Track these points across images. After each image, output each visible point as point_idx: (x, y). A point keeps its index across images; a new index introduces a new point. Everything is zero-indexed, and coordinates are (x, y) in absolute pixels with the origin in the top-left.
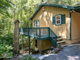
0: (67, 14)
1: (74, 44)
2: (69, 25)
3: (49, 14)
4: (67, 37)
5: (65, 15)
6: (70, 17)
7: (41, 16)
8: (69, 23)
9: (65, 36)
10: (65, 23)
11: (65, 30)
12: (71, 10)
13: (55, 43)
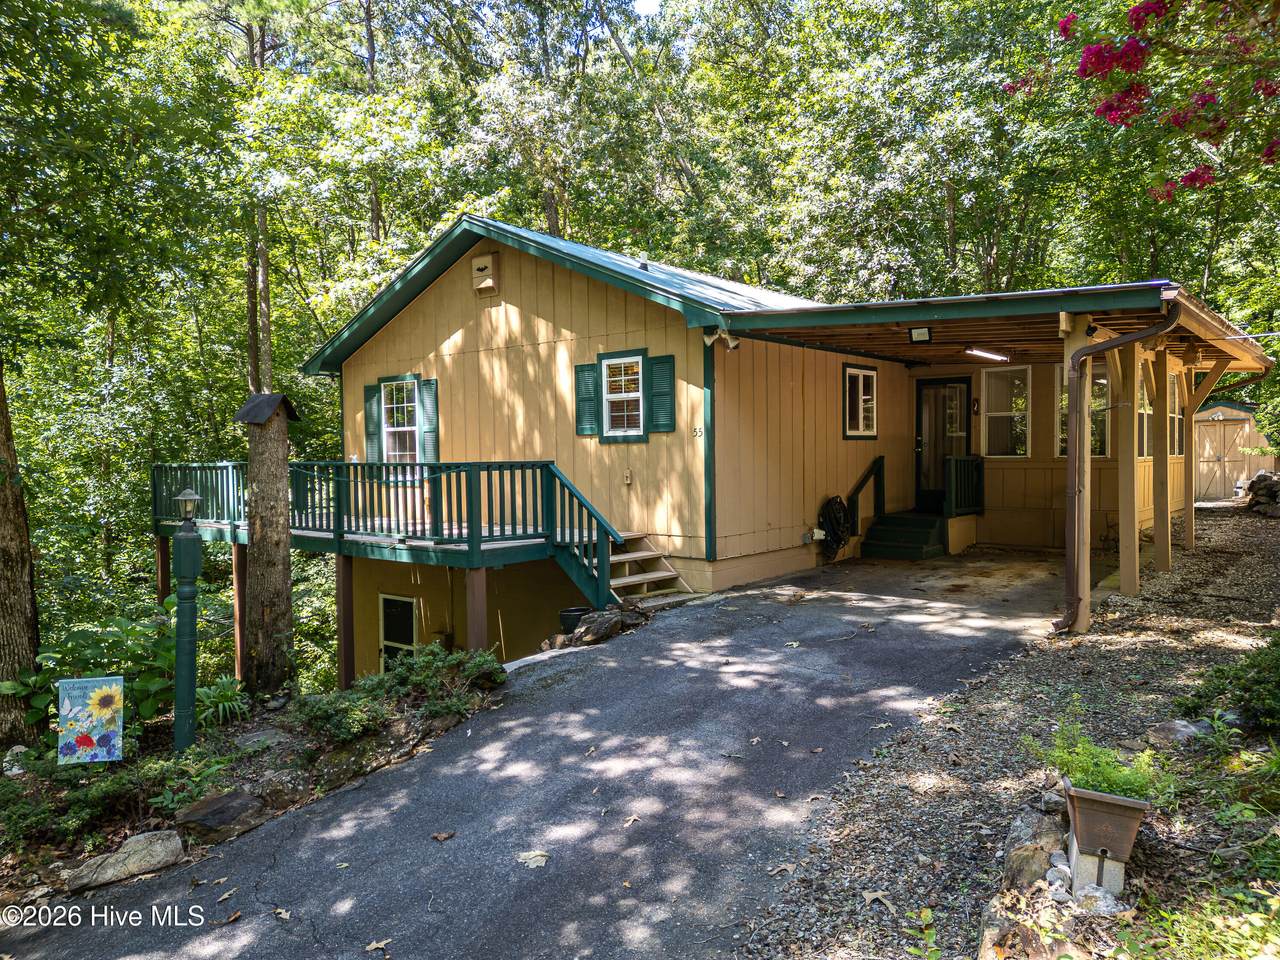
0: (689, 360)
1: (734, 589)
2: (701, 443)
3: (543, 328)
4: (688, 537)
5: (669, 361)
6: (709, 382)
7: (457, 339)
8: (700, 424)
9: (676, 529)
10: (672, 427)
11: (675, 482)
12: (710, 330)
13: (598, 585)
